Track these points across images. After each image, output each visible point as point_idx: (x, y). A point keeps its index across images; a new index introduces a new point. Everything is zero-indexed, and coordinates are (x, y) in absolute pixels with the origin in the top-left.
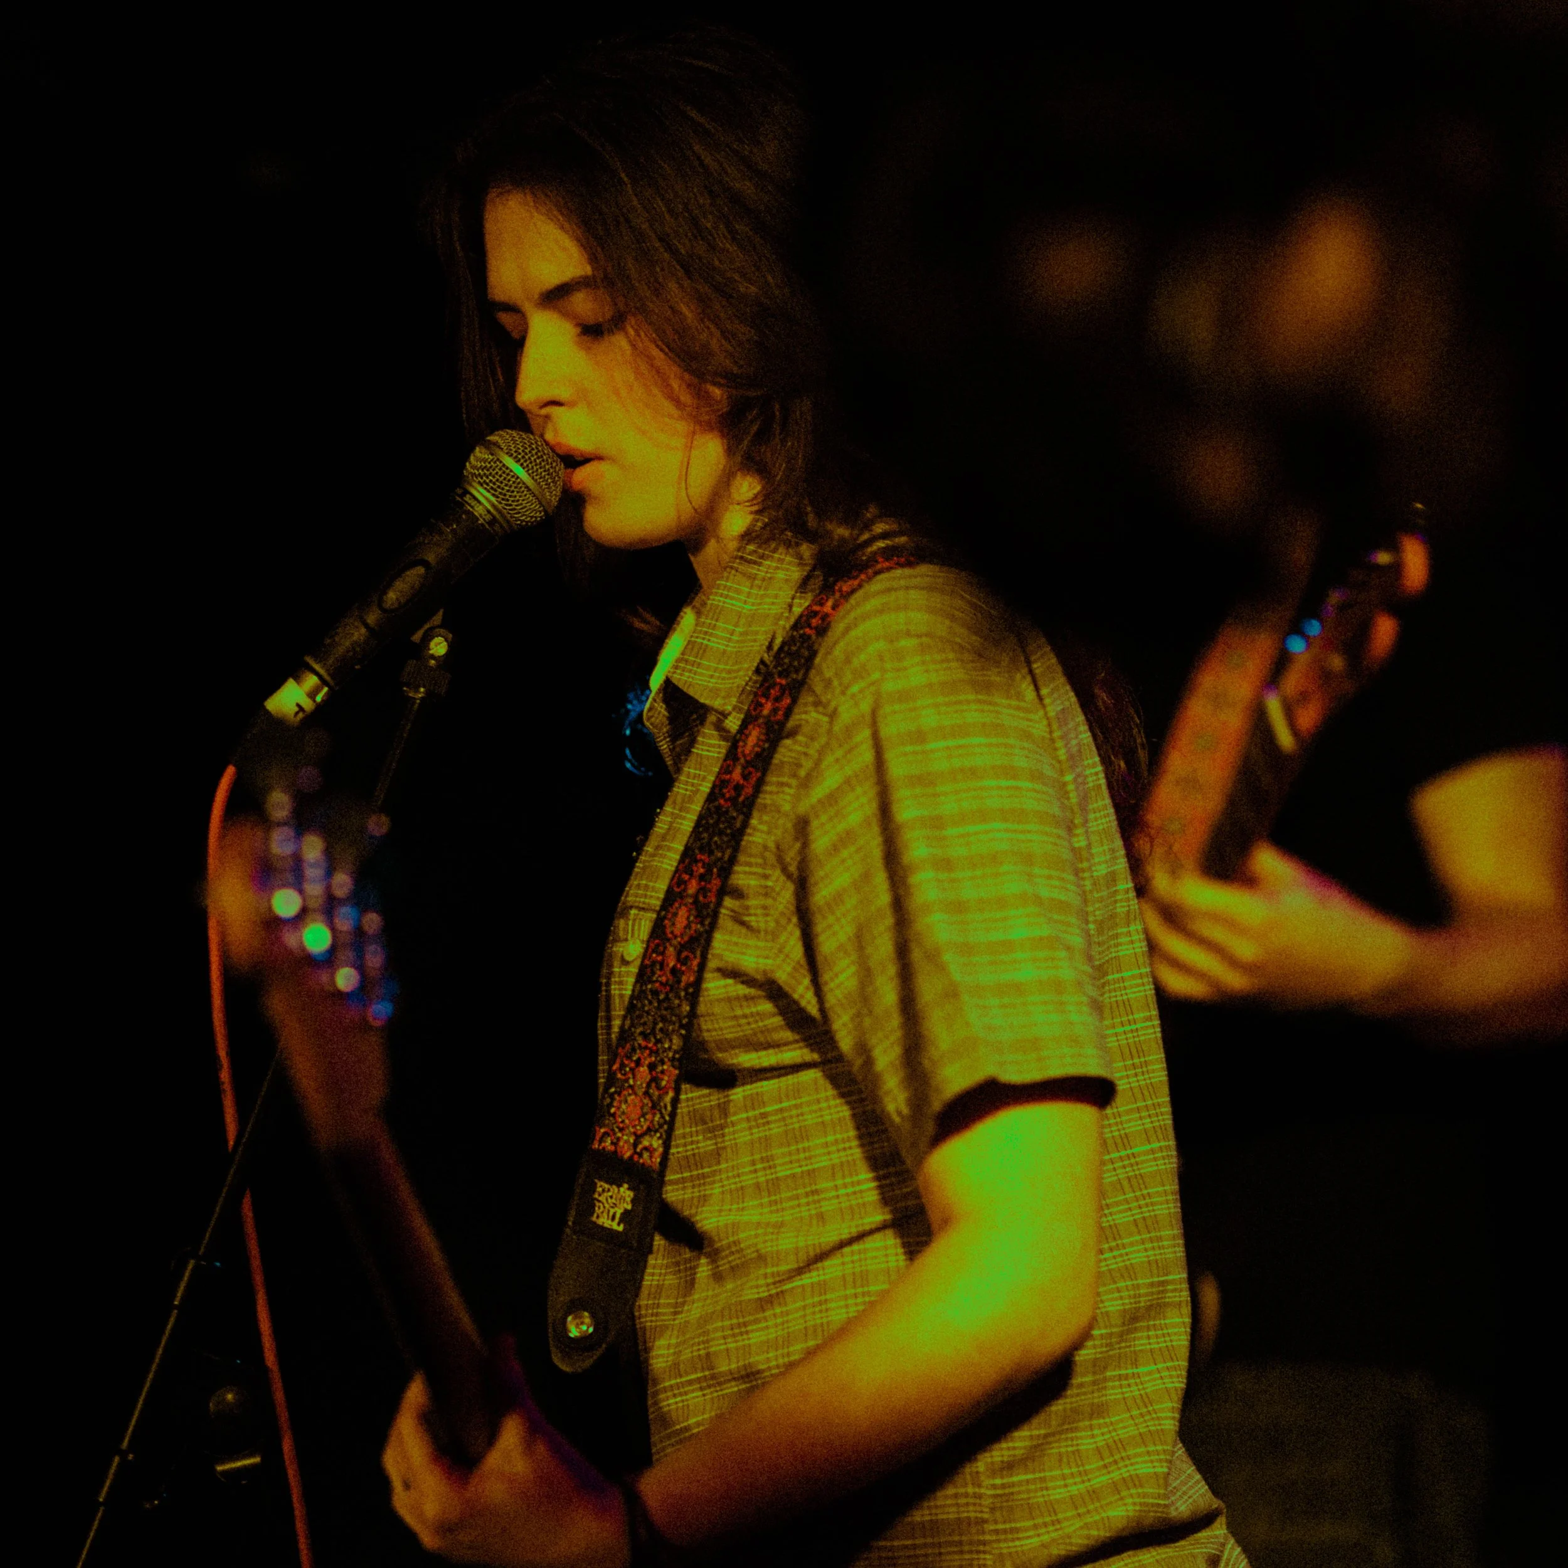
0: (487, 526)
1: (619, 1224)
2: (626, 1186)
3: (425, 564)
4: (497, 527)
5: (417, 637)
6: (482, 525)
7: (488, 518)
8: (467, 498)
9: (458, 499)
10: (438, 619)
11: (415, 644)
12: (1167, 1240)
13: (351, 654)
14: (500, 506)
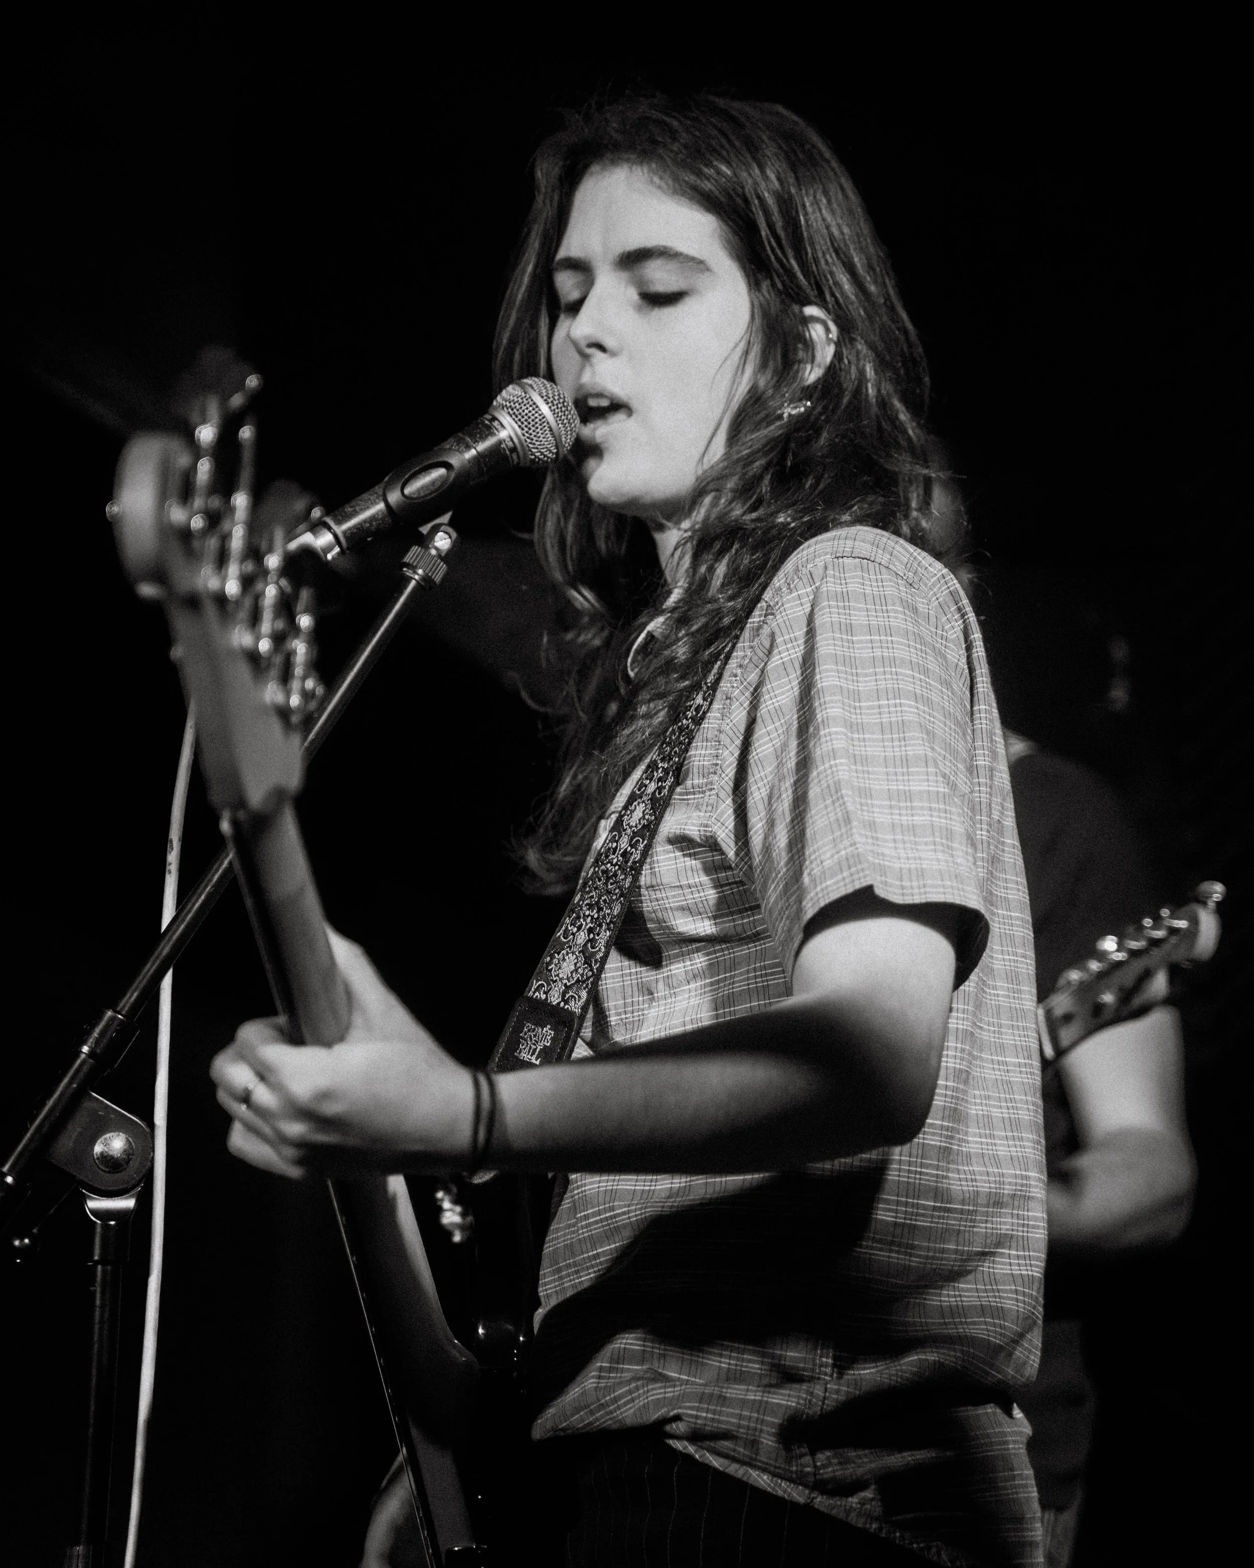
0: (508, 452)
1: (536, 1059)
2: (549, 1027)
3: (448, 466)
4: (515, 456)
5: (425, 529)
6: (504, 449)
7: (510, 444)
8: (496, 423)
9: (487, 422)
10: (446, 518)
11: (422, 534)
12: (1027, 1141)
13: (368, 525)
14: (523, 438)
